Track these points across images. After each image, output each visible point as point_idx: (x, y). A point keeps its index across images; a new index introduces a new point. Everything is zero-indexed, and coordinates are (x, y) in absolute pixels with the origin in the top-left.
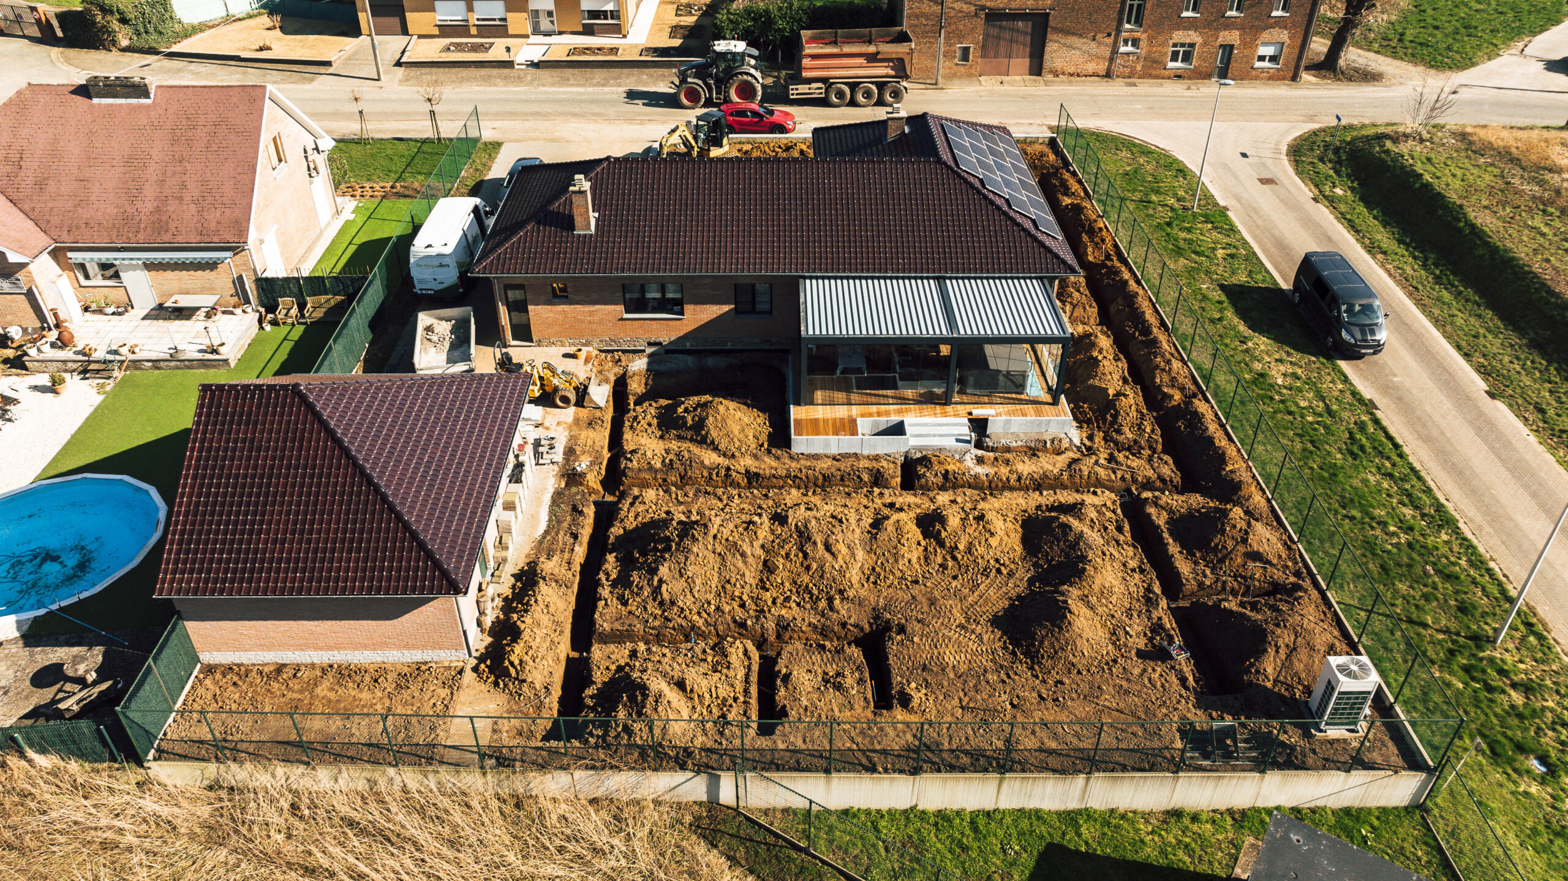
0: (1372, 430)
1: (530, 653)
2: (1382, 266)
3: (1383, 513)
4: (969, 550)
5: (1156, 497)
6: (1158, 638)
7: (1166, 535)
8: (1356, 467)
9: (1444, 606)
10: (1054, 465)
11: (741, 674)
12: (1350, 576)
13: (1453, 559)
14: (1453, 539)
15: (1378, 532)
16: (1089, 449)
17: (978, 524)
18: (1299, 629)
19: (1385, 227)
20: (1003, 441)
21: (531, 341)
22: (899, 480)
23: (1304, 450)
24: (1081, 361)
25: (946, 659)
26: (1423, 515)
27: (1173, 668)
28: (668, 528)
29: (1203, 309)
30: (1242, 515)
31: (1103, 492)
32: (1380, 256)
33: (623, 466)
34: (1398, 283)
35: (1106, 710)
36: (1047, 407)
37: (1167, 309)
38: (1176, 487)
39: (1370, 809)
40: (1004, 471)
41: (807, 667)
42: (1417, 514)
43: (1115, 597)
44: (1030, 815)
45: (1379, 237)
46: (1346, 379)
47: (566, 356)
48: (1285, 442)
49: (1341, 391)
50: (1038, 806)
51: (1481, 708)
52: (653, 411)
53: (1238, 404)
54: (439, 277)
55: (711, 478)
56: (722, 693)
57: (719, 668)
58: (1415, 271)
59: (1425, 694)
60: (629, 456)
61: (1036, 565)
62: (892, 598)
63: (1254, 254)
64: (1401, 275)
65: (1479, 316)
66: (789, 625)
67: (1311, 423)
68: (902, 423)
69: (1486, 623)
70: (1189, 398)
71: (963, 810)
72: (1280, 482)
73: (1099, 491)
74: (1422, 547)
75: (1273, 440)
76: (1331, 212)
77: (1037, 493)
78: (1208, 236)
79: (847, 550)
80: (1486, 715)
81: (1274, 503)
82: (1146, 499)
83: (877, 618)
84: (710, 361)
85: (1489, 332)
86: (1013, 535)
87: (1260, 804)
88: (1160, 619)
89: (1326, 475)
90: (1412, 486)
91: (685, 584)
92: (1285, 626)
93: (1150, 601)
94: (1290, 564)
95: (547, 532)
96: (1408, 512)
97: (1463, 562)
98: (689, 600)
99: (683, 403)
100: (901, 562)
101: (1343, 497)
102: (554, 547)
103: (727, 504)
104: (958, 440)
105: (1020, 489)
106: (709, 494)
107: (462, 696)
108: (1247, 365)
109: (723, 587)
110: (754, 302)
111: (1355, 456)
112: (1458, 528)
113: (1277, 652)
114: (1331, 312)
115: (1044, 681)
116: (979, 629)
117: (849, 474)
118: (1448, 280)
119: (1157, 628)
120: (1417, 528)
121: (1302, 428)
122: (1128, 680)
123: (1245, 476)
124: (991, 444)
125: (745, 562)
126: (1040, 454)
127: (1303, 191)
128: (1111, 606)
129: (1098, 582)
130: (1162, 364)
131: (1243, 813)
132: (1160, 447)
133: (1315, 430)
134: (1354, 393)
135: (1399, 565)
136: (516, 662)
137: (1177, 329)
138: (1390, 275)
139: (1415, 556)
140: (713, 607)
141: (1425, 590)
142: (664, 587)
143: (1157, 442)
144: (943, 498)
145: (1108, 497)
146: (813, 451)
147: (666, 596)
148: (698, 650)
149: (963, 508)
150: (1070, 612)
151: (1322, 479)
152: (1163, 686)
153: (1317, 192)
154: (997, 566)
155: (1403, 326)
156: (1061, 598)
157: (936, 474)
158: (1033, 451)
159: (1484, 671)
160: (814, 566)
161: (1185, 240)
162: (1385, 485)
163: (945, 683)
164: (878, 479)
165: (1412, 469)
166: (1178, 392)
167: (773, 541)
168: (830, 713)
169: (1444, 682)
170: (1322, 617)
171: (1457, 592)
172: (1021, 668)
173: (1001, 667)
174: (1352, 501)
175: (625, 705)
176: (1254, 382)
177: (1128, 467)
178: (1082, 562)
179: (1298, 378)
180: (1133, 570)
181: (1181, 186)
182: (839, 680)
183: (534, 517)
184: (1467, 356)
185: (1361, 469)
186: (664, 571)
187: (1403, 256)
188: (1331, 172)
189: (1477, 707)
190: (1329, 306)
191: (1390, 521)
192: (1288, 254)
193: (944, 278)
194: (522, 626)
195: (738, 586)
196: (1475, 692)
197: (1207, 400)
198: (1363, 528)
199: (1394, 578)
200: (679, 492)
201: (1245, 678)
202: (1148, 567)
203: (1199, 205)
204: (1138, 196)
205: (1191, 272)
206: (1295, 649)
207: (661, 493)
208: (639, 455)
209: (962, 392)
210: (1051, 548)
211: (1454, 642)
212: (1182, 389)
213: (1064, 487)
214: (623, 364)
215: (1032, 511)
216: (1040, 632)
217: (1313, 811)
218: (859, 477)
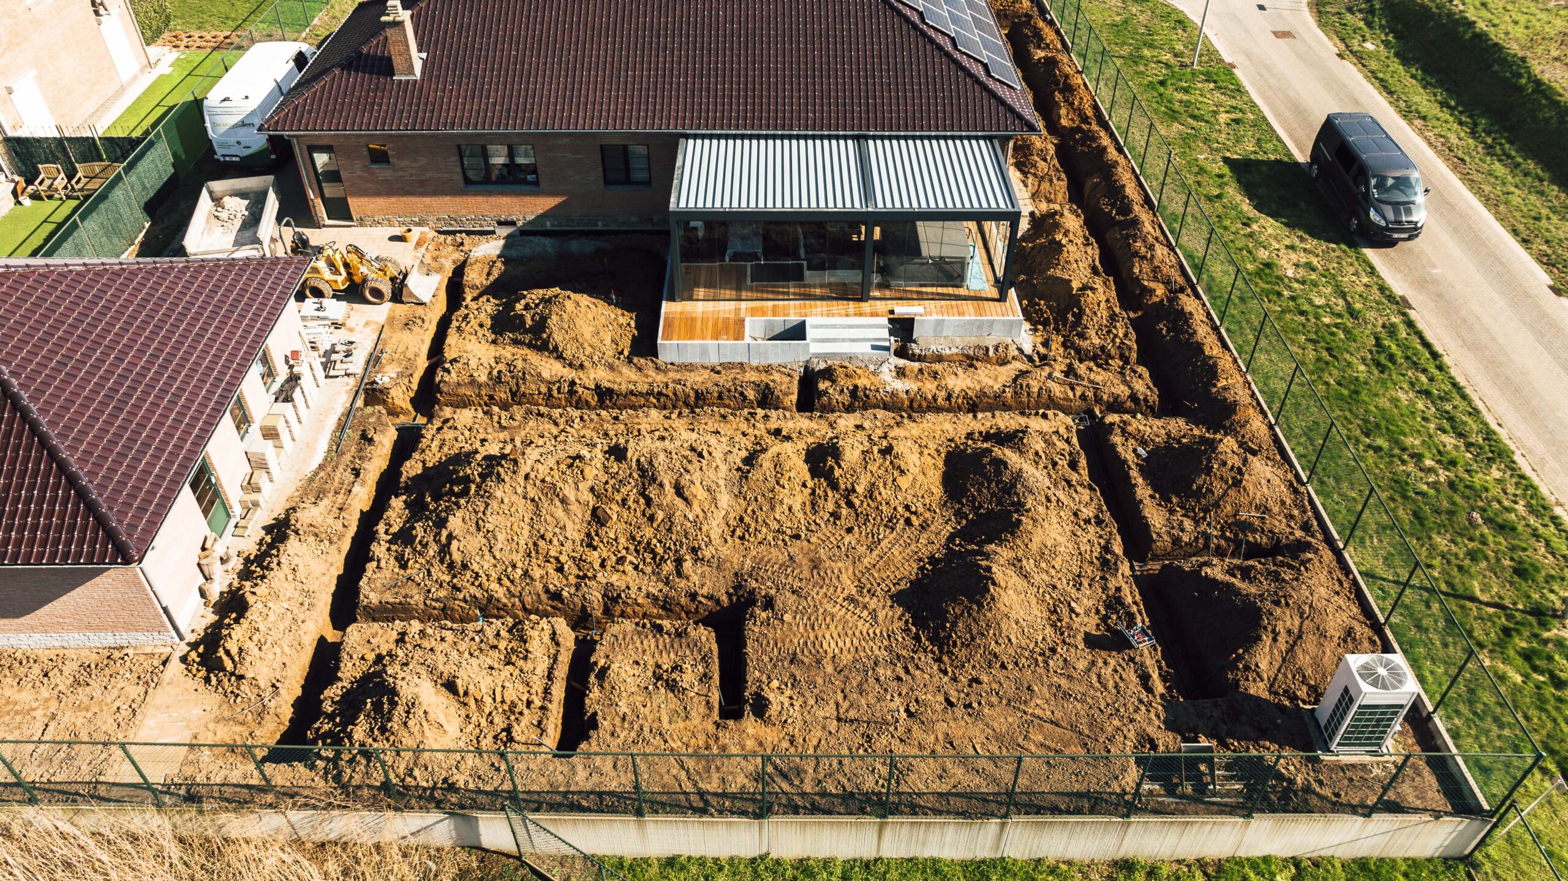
0: (1404, 335)
1: (255, 638)
2: (1420, 132)
3: (1417, 442)
4: (870, 494)
5: (1124, 422)
6: (1114, 617)
7: (1134, 473)
8: (1384, 383)
9: (1495, 569)
10: (996, 379)
11: (542, 667)
12: (1374, 527)
13: (1506, 503)
14: (1507, 476)
15: (1410, 467)
16: (1043, 358)
17: (885, 459)
18: (1307, 608)
19: (1425, 88)
20: (933, 348)
21: (350, 219)
22: (794, 398)
23: (1319, 360)
24: (1042, 246)
25: (825, 646)
26: (1468, 445)
27: (1132, 660)
28: (469, 463)
29: (1199, 183)
30: (1235, 447)
31: (1055, 415)
32: (1418, 122)
33: (437, 379)
34: (1440, 153)
35: (1036, 721)
36: (991, 303)
37: (1154, 183)
38: (1151, 408)
39: (1394, 860)
40: (930, 387)
41: (635, 657)
42: (1461, 443)
43: (1059, 559)
44: (925, 868)
45: (1417, 99)
46: (1372, 271)
47: (393, 238)
48: (1294, 349)
49: (1366, 286)
50: (935, 855)
51: (1546, 711)
52: (489, 309)
53: (1237, 301)
54: (245, 141)
55: (551, 395)
56: (511, 695)
57: (514, 658)
58: (1460, 139)
59: (1471, 691)
60: (447, 365)
61: (959, 514)
62: (762, 559)
63: (1264, 119)
64: (1443, 144)
65: (1542, 193)
66: (619, 596)
67: (1328, 326)
68: (803, 324)
69: (1552, 591)
70: (1174, 292)
71: (833, 860)
72: (1287, 401)
73: (1050, 413)
74: (1466, 487)
75: (1280, 347)
76: (1360, 71)
77: (971, 415)
78: (1207, 97)
79: (706, 494)
80: (1554, 720)
81: (1277, 429)
82: (1112, 424)
83: (738, 587)
84: (575, 246)
85: (1554, 213)
86: (931, 472)
87: (1242, 853)
88: (1118, 589)
89: (1345, 392)
90: (1455, 407)
91: (484, 541)
92: (1287, 605)
93: (1106, 565)
94: (1296, 512)
95: (321, 467)
96: (1449, 441)
97: (1520, 508)
98: (488, 562)
99: (524, 297)
100: (778, 509)
101: (1366, 421)
102: (327, 486)
103: (563, 431)
104: (874, 347)
105: (948, 411)
106: (542, 415)
107: (158, 697)
108: (1250, 252)
109: (535, 544)
110: (627, 170)
111: (1382, 368)
112: (1514, 462)
113: (1275, 640)
114: (1358, 187)
115: (955, 679)
116: (873, 604)
117: (729, 391)
118: (1503, 149)
119: (1114, 603)
120: (1461, 462)
121: (1316, 333)
122: (1070, 677)
123: (1242, 396)
124: (917, 351)
125: (566, 511)
126: (978, 364)
127: (1327, 46)
128: (1053, 572)
129: (1037, 540)
130: (1143, 250)
131: (1219, 865)
132: (1134, 356)
133: (1333, 334)
134: (1382, 289)
135: (1437, 512)
136: (234, 651)
137: (1165, 208)
138: (1430, 144)
139: (1458, 499)
140: (519, 572)
141: (1471, 545)
142: (455, 544)
143: (1130, 349)
144: (846, 422)
145: (1062, 421)
146: (688, 359)
147: (457, 557)
148: (490, 632)
149: (869, 436)
150: (994, 584)
151: (1340, 397)
152: (1116, 686)
153: (1342, 47)
154: (907, 514)
155: (1444, 205)
156: (984, 563)
157: (842, 391)
158: (970, 361)
159: (1550, 658)
160: (660, 515)
161: (1181, 102)
162: (1420, 405)
163: (820, 681)
164: (767, 399)
165: (1455, 385)
166: (1161, 286)
167: (607, 483)
168: (656, 725)
169: (1496, 674)
170: (1337, 588)
171: (1513, 549)
172: (925, 659)
173: (898, 657)
174: (1378, 426)
175: (368, 716)
176: (1258, 273)
177: (1091, 382)
178: (1017, 511)
179: (1314, 270)
180: (1087, 521)
181: (1179, 40)
182: (674, 676)
183: (310, 446)
184: (1525, 242)
185: (1389, 385)
186: (455, 523)
187: (1446, 122)
188: (1361, 24)
189: (1542, 709)
190: (1355, 180)
191: (1427, 454)
192: (1305, 119)
193: (866, 138)
194: (251, 599)
195: (555, 542)
196: (1538, 688)
197: (1197, 296)
198: (1392, 462)
199: (1431, 529)
200: (503, 414)
201: (1230, 676)
202: (1107, 516)
203: (1200, 62)
204: (1125, 51)
205: (1186, 140)
206: (1300, 637)
207: (480, 414)
208: (459, 365)
209: (882, 286)
210: (979, 491)
211: (1509, 617)
212: (1167, 282)
213: (1006, 407)
214: (466, 248)
215: (960, 438)
216: (953, 610)
217: (1316, 864)
218: (742, 394)
